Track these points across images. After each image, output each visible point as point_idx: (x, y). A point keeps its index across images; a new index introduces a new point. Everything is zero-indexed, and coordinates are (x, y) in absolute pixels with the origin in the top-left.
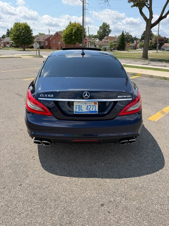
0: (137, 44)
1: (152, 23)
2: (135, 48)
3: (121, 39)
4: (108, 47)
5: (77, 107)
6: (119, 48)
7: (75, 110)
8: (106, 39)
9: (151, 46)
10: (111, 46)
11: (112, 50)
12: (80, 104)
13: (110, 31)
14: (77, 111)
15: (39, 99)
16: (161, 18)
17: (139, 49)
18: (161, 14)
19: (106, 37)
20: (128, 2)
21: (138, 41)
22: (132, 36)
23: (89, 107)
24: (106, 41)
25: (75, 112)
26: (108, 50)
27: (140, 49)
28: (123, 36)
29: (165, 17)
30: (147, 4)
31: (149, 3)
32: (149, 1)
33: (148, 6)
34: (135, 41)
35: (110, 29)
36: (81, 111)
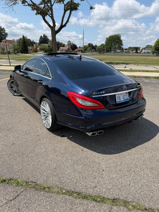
0: (37, 47)
1: (56, 30)
2: (36, 51)
3: (23, 43)
4: (11, 50)
5: (118, 98)
6: (22, 51)
7: (117, 101)
8: (5, 42)
9: (50, 49)
10: (15, 50)
11: (16, 53)
12: (119, 96)
13: (6, 35)
14: (118, 101)
15: (93, 97)
16: (62, 27)
17: (39, 52)
18: (61, 24)
19: (4, 40)
20: (32, 10)
21: (37, 45)
22: (30, 40)
23: (124, 96)
24: (5, 44)
25: (118, 102)
26: (12, 53)
27: (41, 52)
28: (24, 40)
29: (65, 25)
30: (49, 14)
31: (50, 13)
32: (50, 11)
33: (51, 16)
34: (35, 45)
35: (6, 32)
36: (120, 101)
